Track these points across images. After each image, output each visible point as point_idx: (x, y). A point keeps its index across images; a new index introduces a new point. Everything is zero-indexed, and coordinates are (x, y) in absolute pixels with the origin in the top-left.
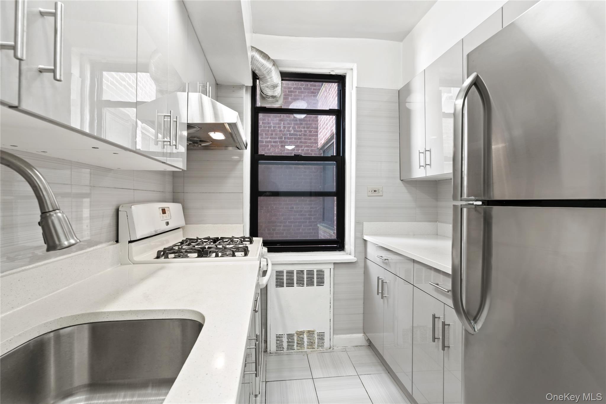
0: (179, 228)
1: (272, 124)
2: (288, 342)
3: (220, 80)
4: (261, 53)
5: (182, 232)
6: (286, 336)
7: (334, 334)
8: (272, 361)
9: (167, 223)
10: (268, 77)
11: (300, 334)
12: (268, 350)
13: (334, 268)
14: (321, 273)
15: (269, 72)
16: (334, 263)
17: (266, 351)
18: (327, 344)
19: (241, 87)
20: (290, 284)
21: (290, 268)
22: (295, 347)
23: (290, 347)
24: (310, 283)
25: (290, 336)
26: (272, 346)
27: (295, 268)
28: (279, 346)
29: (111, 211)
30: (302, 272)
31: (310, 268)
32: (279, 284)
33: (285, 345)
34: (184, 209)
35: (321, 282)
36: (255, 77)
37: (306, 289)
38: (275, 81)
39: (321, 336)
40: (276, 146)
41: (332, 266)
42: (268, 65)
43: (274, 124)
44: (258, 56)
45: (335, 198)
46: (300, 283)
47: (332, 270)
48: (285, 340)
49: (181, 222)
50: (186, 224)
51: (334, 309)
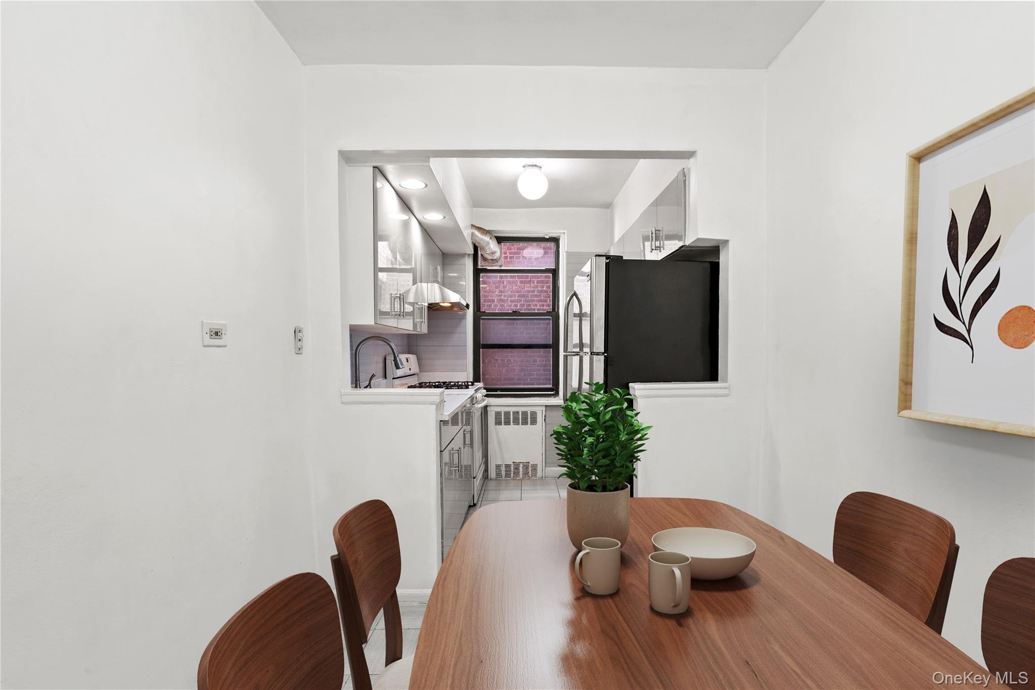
0: (414, 375)
1: (508, 254)
2: (506, 471)
3: (445, 251)
4: (479, 229)
5: (417, 378)
6: (504, 466)
7: (546, 466)
8: (492, 485)
9: (410, 369)
10: (486, 248)
11: (517, 466)
12: (489, 477)
13: (546, 411)
14: (534, 414)
15: (488, 243)
16: (546, 406)
17: (488, 478)
18: (539, 474)
19: (463, 255)
20: (507, 423)
21: (507, 409)
22: (512, 475)
23: (508, 475)
24: (525, 422)
25: (507, 466)
26: (492, 473)
27: (512, 410)
28: (499, 474)
29: (381, 360)
30: (518, 412)
31: (524, 409)
32: (498, 422)
33: (503, 473)
34: (418, 359)
35: (534, 422)
36: (476, 248)
37: (521, 427)
38: (493, 250)
39: (535, 468)
40: (514, 282)
41: (544, 409)
42: (486, 238)
43: (510, 253)
44: (477, 233)
45: (551, 349)
46: (516, 422)
47: (544, 412)
48: (503, 469)
49: (415, 369)
50: (420, 372)
51: (545, 445)
